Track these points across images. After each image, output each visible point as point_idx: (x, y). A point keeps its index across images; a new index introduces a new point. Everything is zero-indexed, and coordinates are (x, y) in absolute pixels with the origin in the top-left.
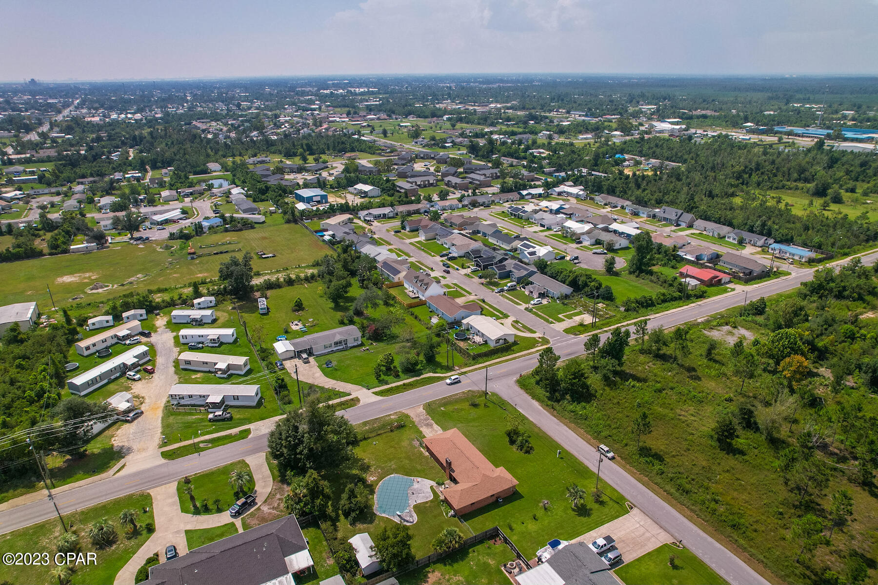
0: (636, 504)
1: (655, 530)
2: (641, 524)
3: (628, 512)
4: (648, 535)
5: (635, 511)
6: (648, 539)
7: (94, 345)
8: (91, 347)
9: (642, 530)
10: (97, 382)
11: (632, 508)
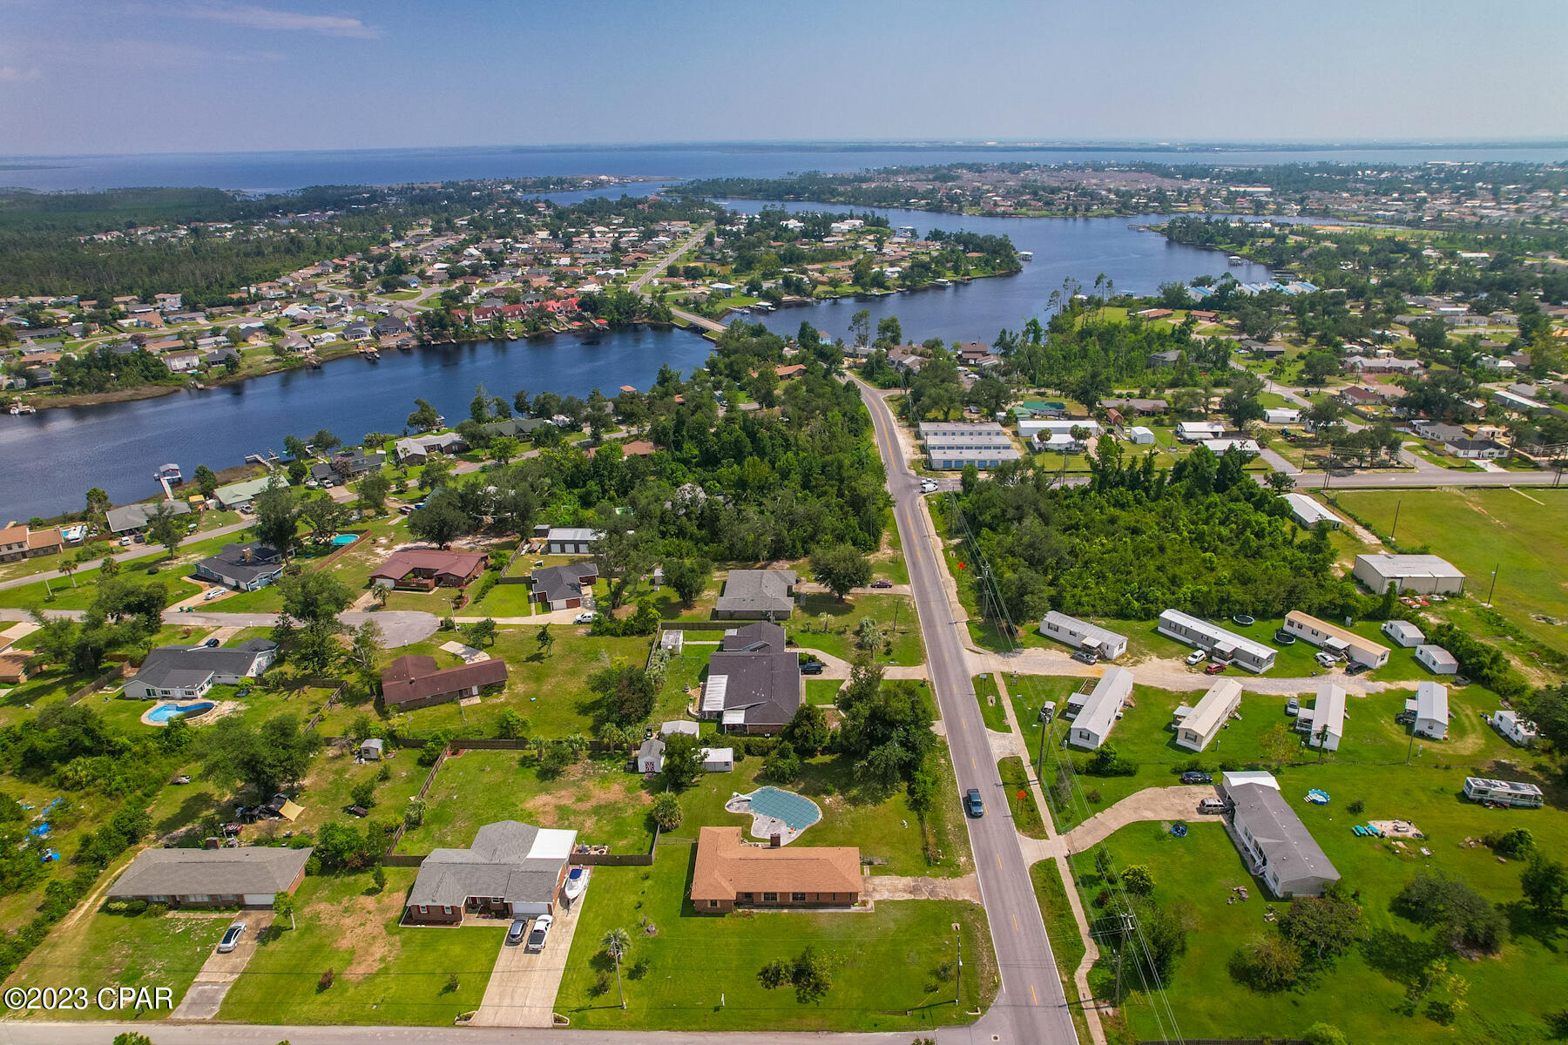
0: (556, 1032)
1: (502, 1018)
2: (526, 1009)
3: (556, 1009)
4: (507, 1001)
5: (548, 1021)
6: (502, 996)
7: (1300, 627)
8: (1296, 625)
9: (518, 1001)
10: (1179, 633)
11: (557, 1020)
